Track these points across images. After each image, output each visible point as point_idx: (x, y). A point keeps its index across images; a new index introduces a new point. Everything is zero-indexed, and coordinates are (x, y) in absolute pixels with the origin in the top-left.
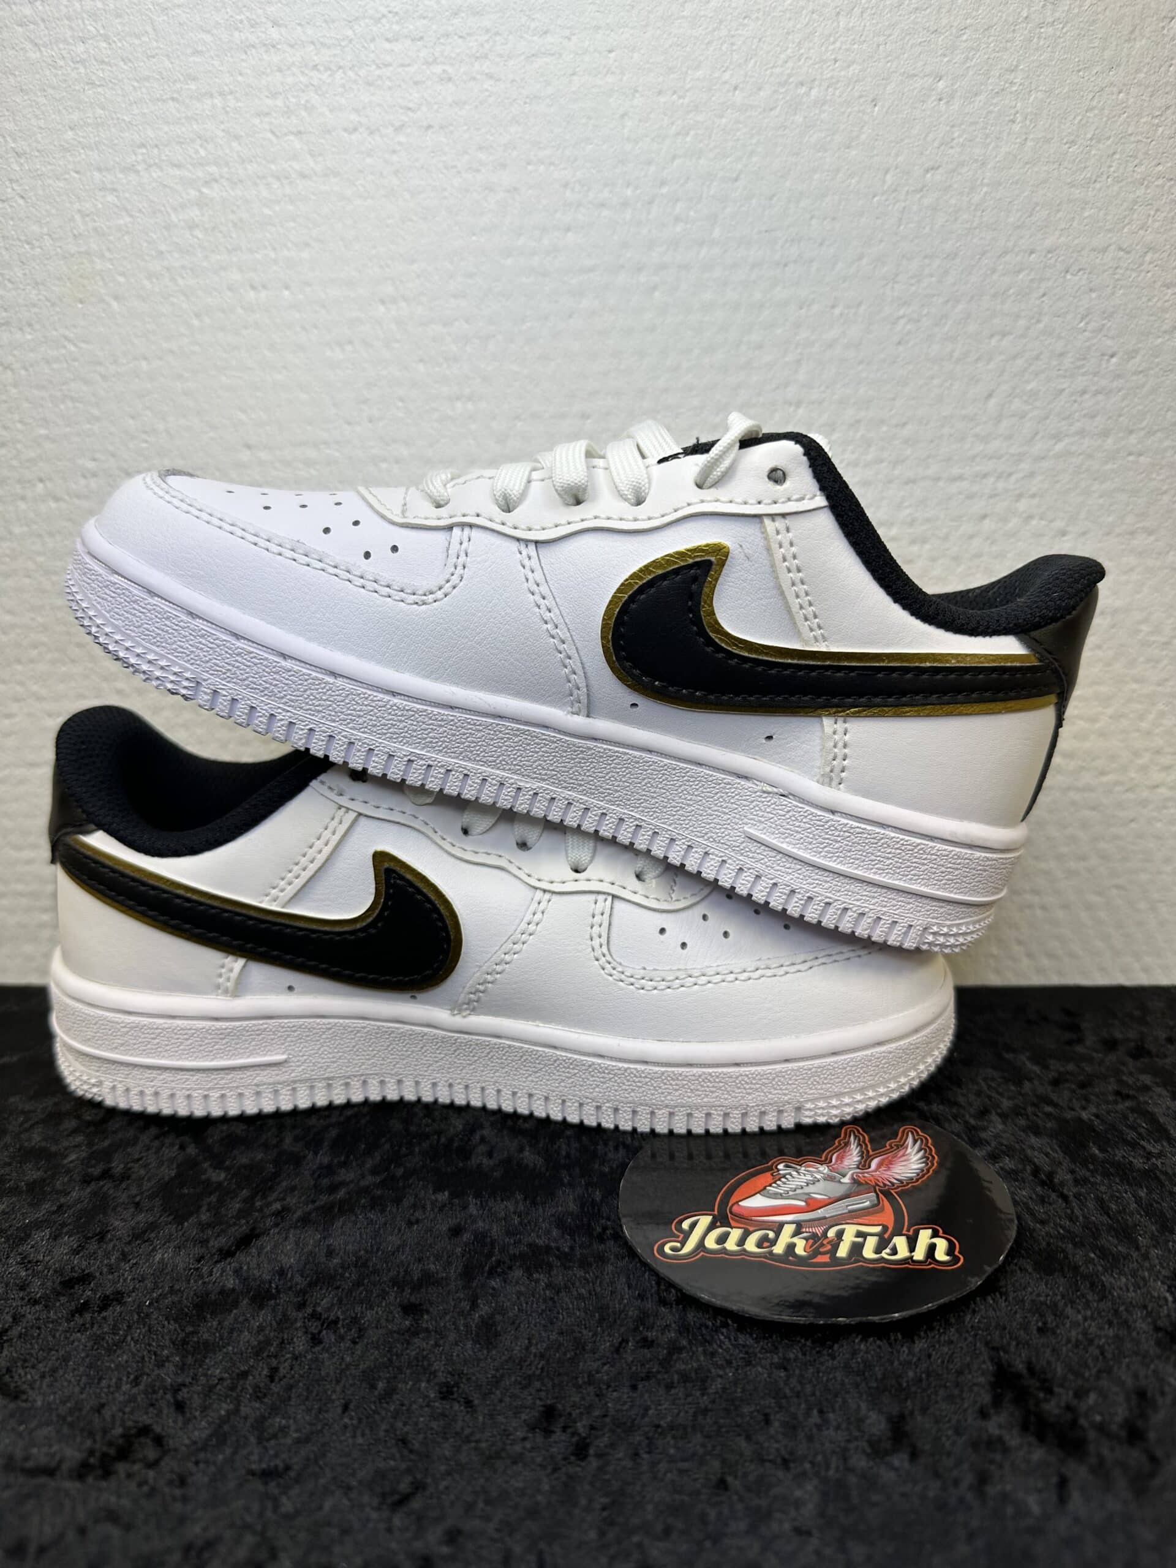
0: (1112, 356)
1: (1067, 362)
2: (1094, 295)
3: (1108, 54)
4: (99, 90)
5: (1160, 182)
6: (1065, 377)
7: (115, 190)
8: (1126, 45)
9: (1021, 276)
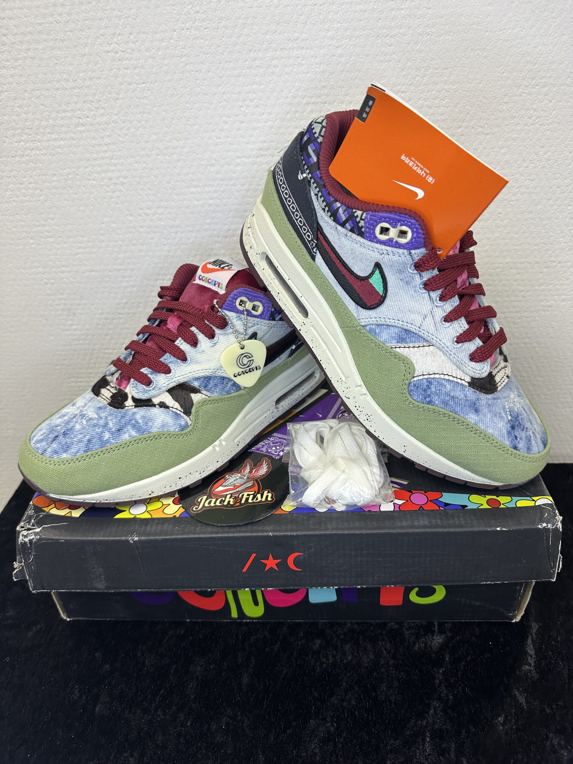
0: (523, 291)
1: (508, 293)
2: (518, 275)
3: (529, 209)
4: (217, 214)
5: (541, 245)
6: (508, 297)
7: (220, 243)
8: (536, 207)
9: (497, 270)
